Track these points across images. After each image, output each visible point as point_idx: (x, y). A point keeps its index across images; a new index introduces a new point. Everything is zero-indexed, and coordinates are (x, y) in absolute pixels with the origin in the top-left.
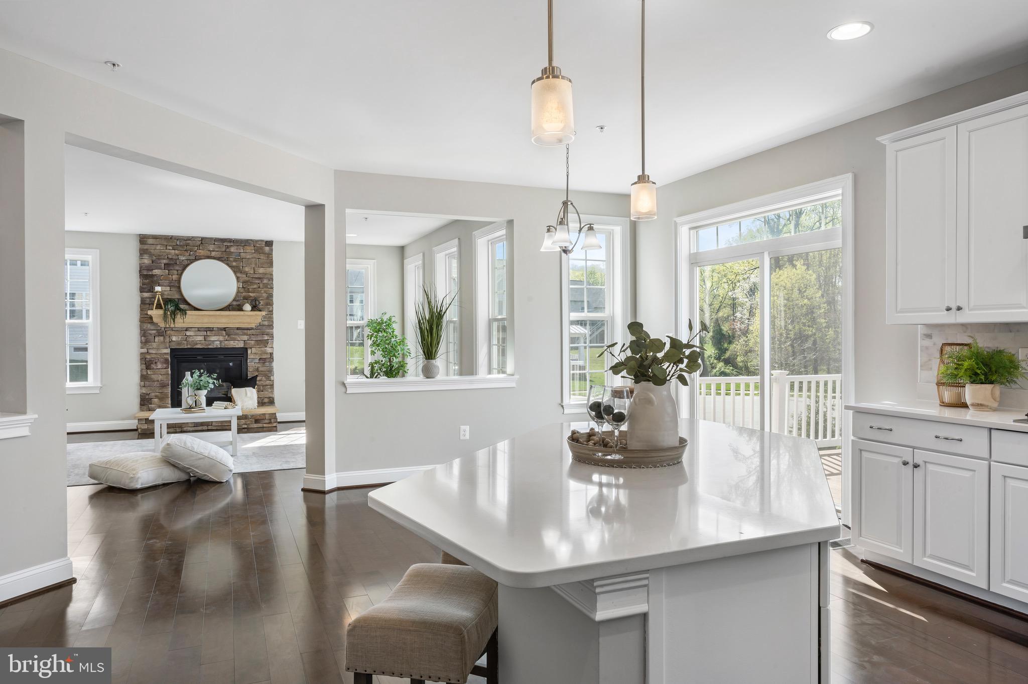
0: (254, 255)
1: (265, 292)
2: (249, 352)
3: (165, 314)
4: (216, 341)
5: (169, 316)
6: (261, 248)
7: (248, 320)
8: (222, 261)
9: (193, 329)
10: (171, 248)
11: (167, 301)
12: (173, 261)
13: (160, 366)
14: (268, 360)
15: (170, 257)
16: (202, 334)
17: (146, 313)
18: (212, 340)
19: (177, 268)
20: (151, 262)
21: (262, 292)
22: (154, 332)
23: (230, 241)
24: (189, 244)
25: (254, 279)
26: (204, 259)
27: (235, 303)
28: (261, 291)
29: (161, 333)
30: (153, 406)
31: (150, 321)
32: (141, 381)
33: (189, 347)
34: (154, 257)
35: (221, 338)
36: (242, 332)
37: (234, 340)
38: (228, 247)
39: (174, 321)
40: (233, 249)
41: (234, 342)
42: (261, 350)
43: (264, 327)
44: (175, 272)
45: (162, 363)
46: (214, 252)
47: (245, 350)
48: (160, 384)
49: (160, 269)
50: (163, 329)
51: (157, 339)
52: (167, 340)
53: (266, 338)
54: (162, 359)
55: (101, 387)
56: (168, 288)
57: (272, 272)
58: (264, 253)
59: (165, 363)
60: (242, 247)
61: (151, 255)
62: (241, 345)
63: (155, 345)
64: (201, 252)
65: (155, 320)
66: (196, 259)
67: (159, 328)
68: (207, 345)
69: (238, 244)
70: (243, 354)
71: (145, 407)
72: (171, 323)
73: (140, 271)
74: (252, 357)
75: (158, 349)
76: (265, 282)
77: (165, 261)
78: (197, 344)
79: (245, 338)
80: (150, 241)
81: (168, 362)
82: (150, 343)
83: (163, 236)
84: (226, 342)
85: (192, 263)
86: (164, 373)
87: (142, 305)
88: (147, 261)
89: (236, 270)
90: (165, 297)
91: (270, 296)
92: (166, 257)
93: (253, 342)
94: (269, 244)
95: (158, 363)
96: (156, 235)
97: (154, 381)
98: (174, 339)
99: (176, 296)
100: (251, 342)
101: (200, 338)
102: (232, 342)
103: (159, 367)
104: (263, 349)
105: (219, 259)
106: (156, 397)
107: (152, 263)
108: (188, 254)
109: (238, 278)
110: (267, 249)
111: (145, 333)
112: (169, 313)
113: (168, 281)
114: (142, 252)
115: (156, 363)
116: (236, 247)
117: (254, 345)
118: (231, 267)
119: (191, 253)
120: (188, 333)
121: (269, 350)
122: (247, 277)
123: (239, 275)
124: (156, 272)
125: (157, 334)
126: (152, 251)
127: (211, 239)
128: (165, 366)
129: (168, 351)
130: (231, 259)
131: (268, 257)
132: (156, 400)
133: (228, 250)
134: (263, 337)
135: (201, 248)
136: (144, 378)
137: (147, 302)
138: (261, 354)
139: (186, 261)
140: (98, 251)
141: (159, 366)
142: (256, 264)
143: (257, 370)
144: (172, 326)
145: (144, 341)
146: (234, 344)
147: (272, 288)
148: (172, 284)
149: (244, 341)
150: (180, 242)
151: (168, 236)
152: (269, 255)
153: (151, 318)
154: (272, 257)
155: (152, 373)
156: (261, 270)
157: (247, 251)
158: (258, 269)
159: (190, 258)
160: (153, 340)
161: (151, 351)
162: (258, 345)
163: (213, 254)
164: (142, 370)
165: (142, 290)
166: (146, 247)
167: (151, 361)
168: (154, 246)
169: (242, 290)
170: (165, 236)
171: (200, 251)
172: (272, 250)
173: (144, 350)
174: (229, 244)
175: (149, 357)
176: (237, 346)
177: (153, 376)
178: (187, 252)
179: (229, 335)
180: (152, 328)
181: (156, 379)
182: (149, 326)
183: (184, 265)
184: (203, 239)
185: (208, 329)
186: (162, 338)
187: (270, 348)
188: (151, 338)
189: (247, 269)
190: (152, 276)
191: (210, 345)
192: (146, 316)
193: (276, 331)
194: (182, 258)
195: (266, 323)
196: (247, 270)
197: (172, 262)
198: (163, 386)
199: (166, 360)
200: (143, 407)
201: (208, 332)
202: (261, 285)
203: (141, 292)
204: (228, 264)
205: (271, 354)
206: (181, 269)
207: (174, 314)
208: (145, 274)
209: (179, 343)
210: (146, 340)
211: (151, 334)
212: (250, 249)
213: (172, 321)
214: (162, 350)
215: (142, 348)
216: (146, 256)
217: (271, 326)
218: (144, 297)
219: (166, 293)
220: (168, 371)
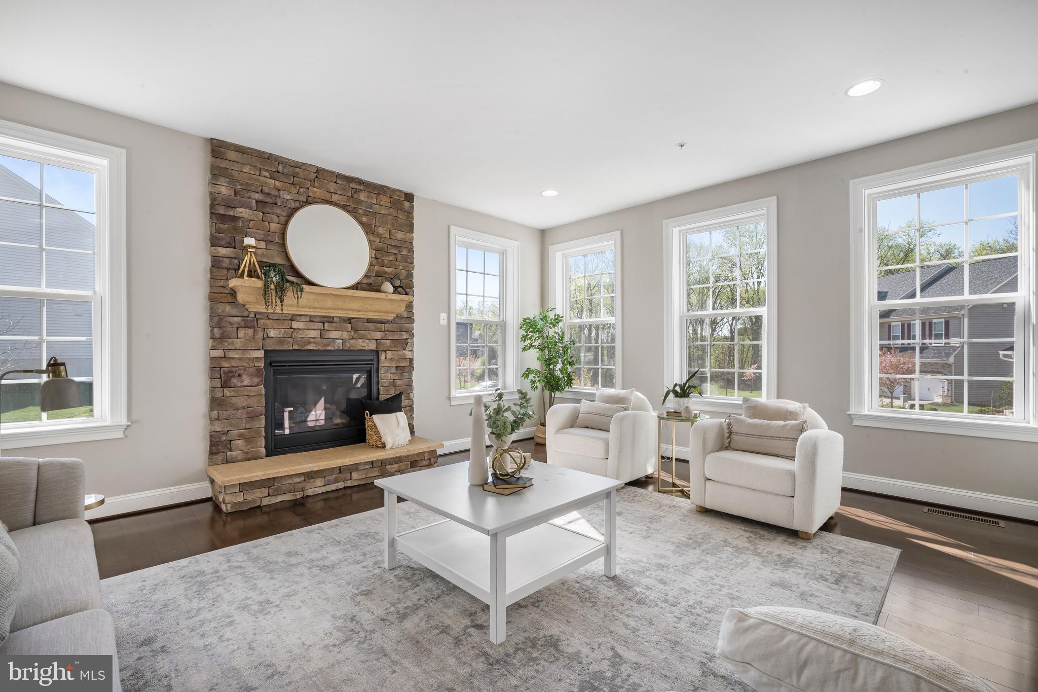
0: (391, 210)
1: (405, 268)
2: (383, 357)
3: (266, 287)
4: (338, 338)
5: (274, 293)
6: (400, 202)
7: (388, 307)
8: (348, 212)
9: (303, 319)
10: (267, 174)
11: (267, 267)
12: (271, 198)
13: (248, 381)
14: (407, 369)
15: (266, 189)
16: (316, 328)
17: (222, 284)
18: (332, 336)
19: (278, 211)
20: (233, 194)
21: (401, 267)
22: (236, 319)
23: (359, 182)
24: (297, 173)
25: (389, 247)
26: (322, 203)
27: (365, 281)
28: (399, 265)
29: (251, 322)
30: (234, 453)
31: (230, 299)
32: (212, 409)
33: (295, 347)
34: (237, 184)
35: (346, 335)
36: (374, 326)
37: (363, 338)
38: (357, 191)
39: (282, 302)
40: (362, 196)
41: (364, 342)
42: (399, 355)
43: (403, 321)
44: (275, 218)
45: (251, 376)
46: (337, 195)
47: (377, 352)
48: (247, 413)
49: (250, 208)
50: (252, 315)
51: (241, 333)
52: (260, 335)
53: (405, 337)
54: (251, 369)
55: (128, 426)
56: (263, 245)
57: (413, 239)
58: (403, 210)
59: (256, 376)
60: (375, 196)
61: (232, 181)
62: (372, 346)
63: (238, 344)
64: (316, 192)
65: (241, 298)
66: (308, 203)
67: (246, 314)
68: (325, 345)
69: (369, 190)
70: (372, 360)
71: (220, 458)
72: (276, 306)
73: (212, 206)
74: (387, 364)
75: (244, 350)
76: (403, 253)
77: (257, 196)
78: (309, 343)
79: (378, 335)
80: (232, 155)
81: (262, 374)
82: (230, 341)
83: (255, 150)
84: (352, 341)
85: (302, 207)
86: (255, 393)
87: (214, 270)
88: (224, 190)
89: (369, 230)
90: (260, 259)
91: (410, 275)
92: (259, 191)
93: (388, 342)
94: (409, 197)
95: (244, 377)
96: (242, 147)
97: (237, 409)
98: (272, 333)
99: (279, 260)
100: (385, 341)
101: (315, 334)
102: (361, 341)
103: (245, 383)
104: (401, 352)
105: (343, 207)
106: (241, 436)
107: (235, 196)
108: (295, 191)
109: (370, 241)
110: (407, 204)
111: (220, 321)
112: (273, 287)
113: (262, 232)
114: (216, 174)
115: (239, 375)
116: (366, 194)
117: (390, 347)
118: (361, 223)
119: (301, 190)
120: (295, 325)
121: (408, 354)
122: (380, 242)
123: (372, 238)
124: (242, 212)
125: (242, 324)
126: (235, 174)
127: (332, 173)
128: (256, 380)
129: (260, 354)
130: (361, 211)
131: (408, 217)
132: (240, 443)
133: (356, 196)
134: (401, 335)
135: (316, 184)
136: (216, 403)
137: (226, 265)
138: (398, 361)
139: (293, 202)
140: (124, 151)
141: (246, 381)
142: (393, 225)
143: (393, 384)
144: (278, 310)
145: (217, 336)
146: (363, 344)
147: (412, 263)
148: (269, 238)
149: (376, 340)
150: (284, 167)
151: (264, 153)
152: (409, 214)
153: (233, 293)
154: (413, 218)
155: (233, 394)
156: (400, 235)
157: (382, 203)
158: (395, 233)
159: (300, 199)
160: (234, 335)
161: (231, 355)
162: (395, 347)
163: (335, 198)
164: (212, 389)
165: (214, 242)
166: (223, 164)
167: (232, 372)
168: (240, 166)
169: (375, 262)
170: (259, 151)
171: (315, 189)
172: (412, 207)
173: (218, 353)
174: (357, 187)
175: (227, 365)
176: (366, 348)
177: (234, 400)
178: (295, 188)
179: (356, 331)
180: (234, 312)
181: (240, 405)
182: (228, 309)
183: (290, 208)
184: (319, 170)
185: (326, 319)
186: (250, 332)
187: (409, 351)
188: (231, 330)
189: (381, 230)
190: (234, 218)
191: (329, 345)
192: (222, 290)
193: (417, 328)
194: (286, 196)
195: (405, 315)
196: (381, 232)
197: (269, 200)
198: (253, 417)
199: (258, 370)
200: (215, 457)
201: (326, 324)
202: (399, 257)
203: (213, 245)
204: (356, 218)
205: (411, 360)
206: (284, 214)
207: (281, 289)
208: (222, 212)
209: (281, 341)
210: (222, 333)
211: (230, 323)
212: (385, 200)
213: (278, 301)
214: (251, 352)
215: (214, 348)
216: (223, 181)
217: (411, 320)
218: (220, 255)
219: (259, 252)
220: (260, 390)
